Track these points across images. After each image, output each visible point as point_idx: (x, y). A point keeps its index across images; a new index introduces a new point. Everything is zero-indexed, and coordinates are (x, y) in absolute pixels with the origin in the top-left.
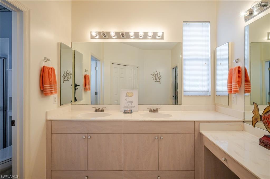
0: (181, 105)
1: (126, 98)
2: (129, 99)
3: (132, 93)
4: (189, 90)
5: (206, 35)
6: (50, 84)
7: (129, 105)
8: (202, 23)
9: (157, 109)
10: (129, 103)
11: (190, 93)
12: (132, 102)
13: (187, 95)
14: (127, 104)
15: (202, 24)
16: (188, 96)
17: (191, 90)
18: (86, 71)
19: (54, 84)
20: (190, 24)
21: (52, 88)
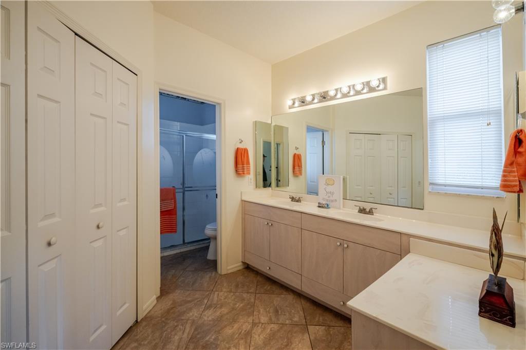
0: (422, 209)
1: (325, 186)
2: (329, 188)
3: (334, 181)
4: (444, 181)
5: (489, 58)
6: (243, 164)
7: (329, 197)
8: (479, 35)
9: (371, 209)
10: (330, 195)
11: (446, 188)
12: (332, 193)
13: (444, 192)
14: (327, 196)
15: (481, 36)
16: (438, 193)
17: (448, 182)
18: (297, 148)
19: (247, 165)
20: (445, 45)
21: (244, 169)
